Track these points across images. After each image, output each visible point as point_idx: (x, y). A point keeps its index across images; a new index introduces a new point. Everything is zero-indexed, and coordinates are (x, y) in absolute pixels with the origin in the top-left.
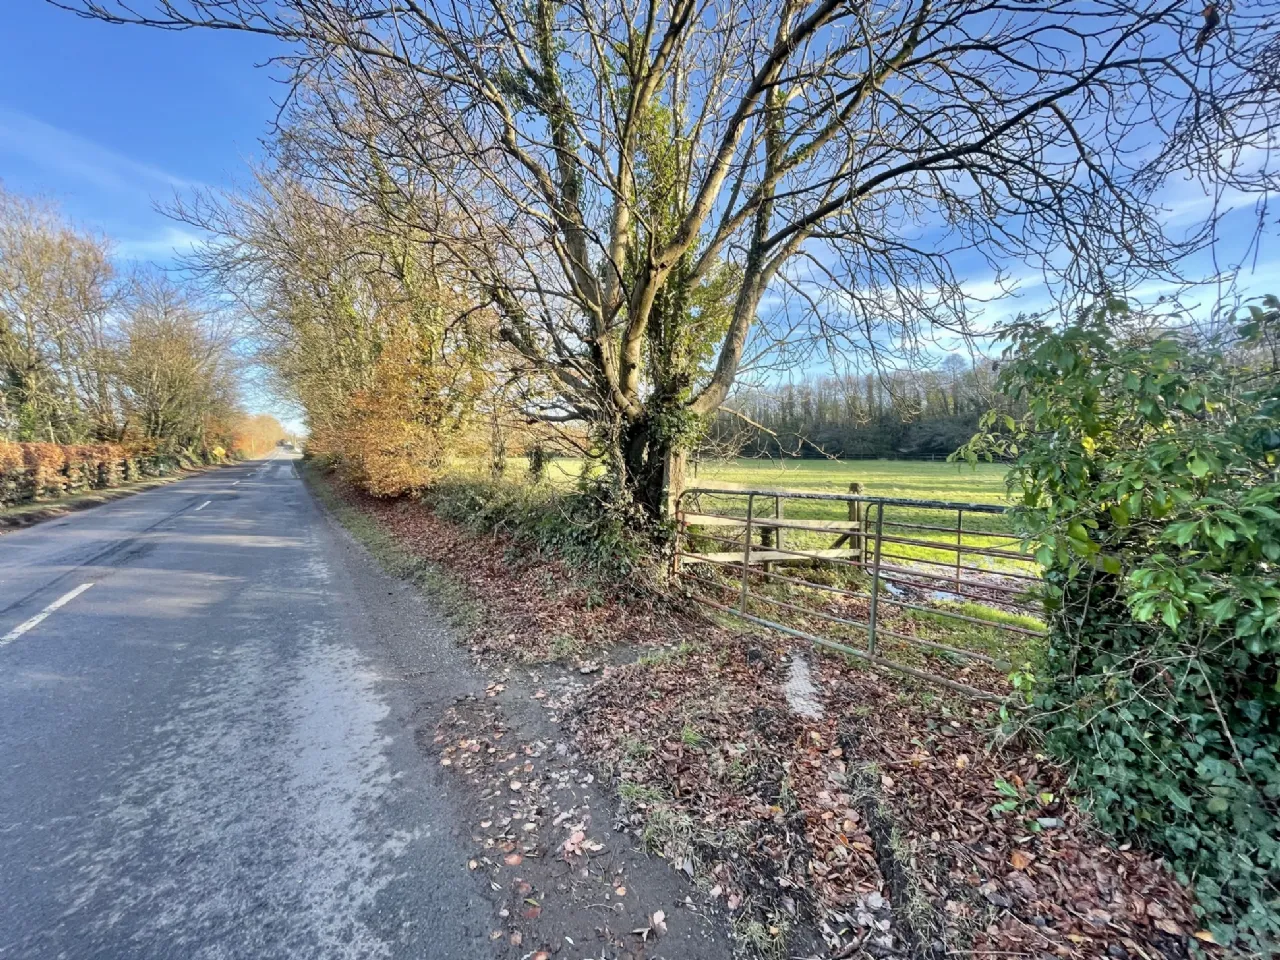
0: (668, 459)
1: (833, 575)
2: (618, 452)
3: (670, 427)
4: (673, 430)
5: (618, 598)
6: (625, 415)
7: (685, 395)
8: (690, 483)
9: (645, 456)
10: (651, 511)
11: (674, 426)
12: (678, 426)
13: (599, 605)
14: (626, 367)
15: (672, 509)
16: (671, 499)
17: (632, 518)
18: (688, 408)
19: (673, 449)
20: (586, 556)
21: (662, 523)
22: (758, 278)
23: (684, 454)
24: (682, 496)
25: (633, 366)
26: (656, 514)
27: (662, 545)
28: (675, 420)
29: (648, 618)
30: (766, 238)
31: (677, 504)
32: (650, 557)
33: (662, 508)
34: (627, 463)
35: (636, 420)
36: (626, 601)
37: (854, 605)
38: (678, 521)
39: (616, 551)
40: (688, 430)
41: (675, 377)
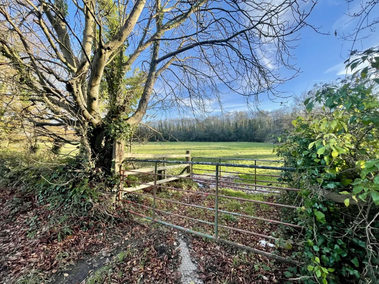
0: (115, 145)
1: (183, 184)
2: (86, 142)
3: (115, 130)
4: (117, 131)
5: (82, 226)
6: (90, 124)
7: (123, 116)
8: (127, 155)
9: (103, 144)
10: (106, 170)
11: (118, 129)
12: (120, 130)
13: (68, 234)
14: (91, 100)
15: (117, 169)
16: (116, 165)
17: (95, 176)
18: (125, 122)
19: (117, 140)
20: (64, 201)
21: (112, 177)
22: (154, 73)
23: (123, 143)
24: (122, 162)
25: (95, 99)
26: (108, 173)
27: (112, 187)
28: (118, 127)
29: (102, 234)
30: (157, 59)
31: (120, 166)
32: (105, 195)
33: (112, 169)
34: (91, 148)
35: (98, 126)
36: (88, 226)
37: (192, 196)
38: (121, 175)
39: (84, 196)
40: (125, 131)
41: (118, 107)
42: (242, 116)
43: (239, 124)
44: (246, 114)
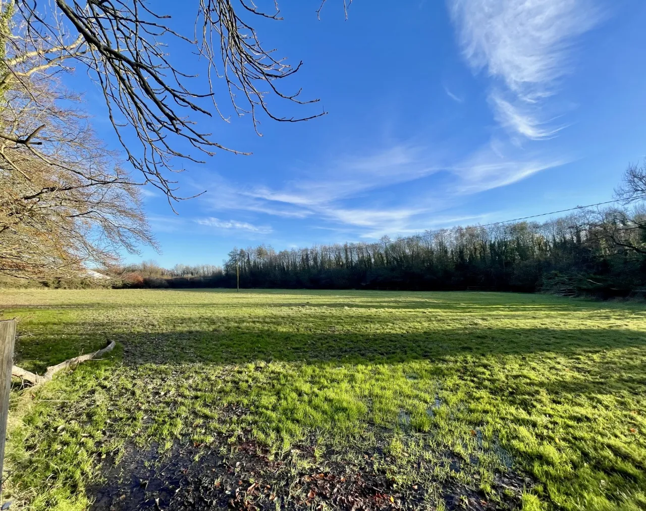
42: (472, 235)
43: (467, 253)
44: (483, 230)
